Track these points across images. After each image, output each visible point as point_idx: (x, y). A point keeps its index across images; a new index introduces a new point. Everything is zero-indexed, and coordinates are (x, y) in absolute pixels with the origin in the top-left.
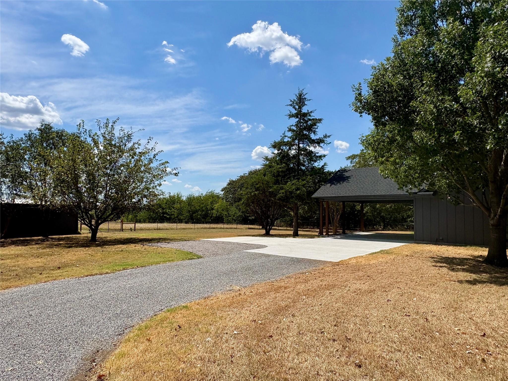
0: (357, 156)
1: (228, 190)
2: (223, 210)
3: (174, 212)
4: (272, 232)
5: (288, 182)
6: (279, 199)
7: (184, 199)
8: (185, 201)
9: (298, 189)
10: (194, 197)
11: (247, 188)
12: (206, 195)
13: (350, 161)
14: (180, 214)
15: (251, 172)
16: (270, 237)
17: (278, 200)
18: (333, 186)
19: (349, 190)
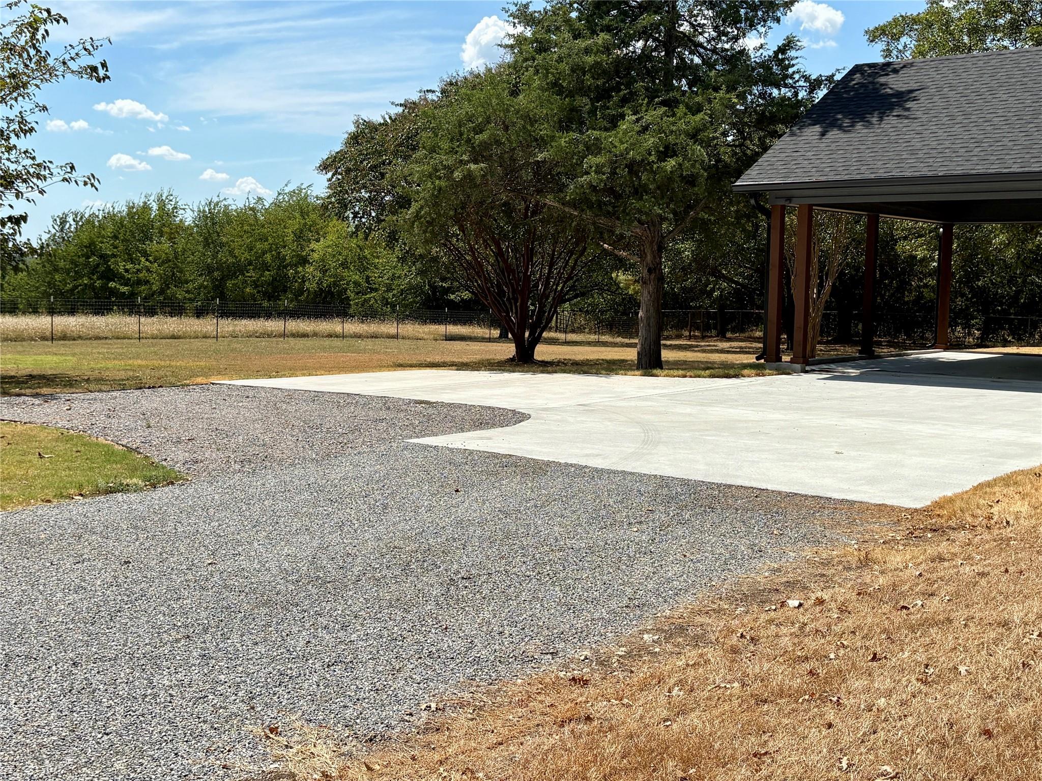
0: (915, 20)
1: (350, 165)
2: (344, 265)
3: (148, 270)
4: (542, 352)
5: (623, 116)
6: (581, 202)
7: (188, 217)
8: (189, 228)
9: (667, 152)
10: (226, 212)
11: (433, 150)
12: (277, 204)
13: (880, 46)
14: (173, 278)
15: (451, 84)
16: (534, 372)
17: (573, 204)
18: (834, 134)
19: (913, 152)
